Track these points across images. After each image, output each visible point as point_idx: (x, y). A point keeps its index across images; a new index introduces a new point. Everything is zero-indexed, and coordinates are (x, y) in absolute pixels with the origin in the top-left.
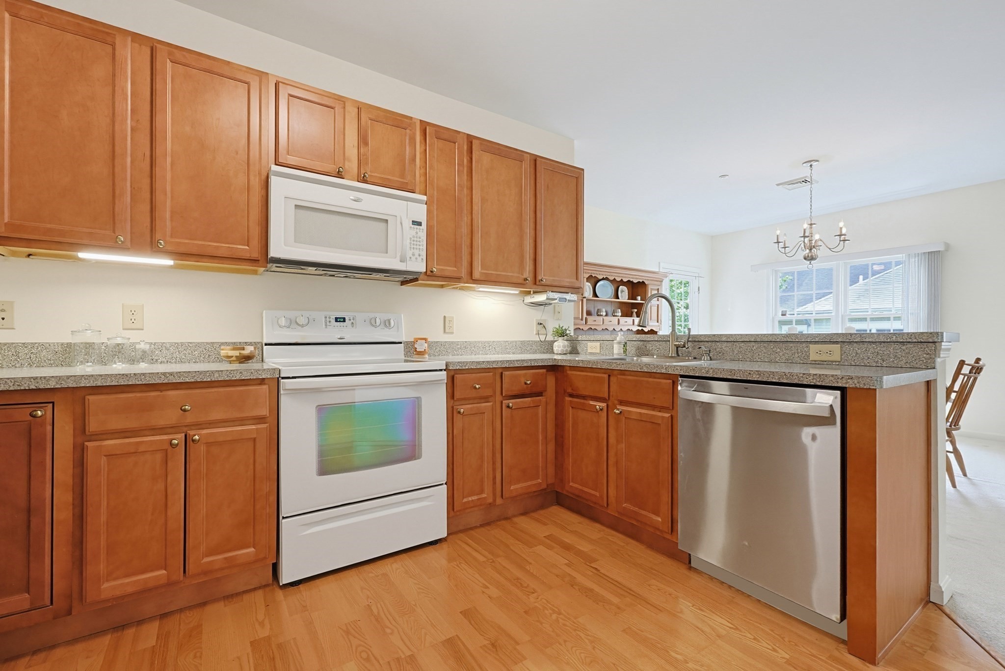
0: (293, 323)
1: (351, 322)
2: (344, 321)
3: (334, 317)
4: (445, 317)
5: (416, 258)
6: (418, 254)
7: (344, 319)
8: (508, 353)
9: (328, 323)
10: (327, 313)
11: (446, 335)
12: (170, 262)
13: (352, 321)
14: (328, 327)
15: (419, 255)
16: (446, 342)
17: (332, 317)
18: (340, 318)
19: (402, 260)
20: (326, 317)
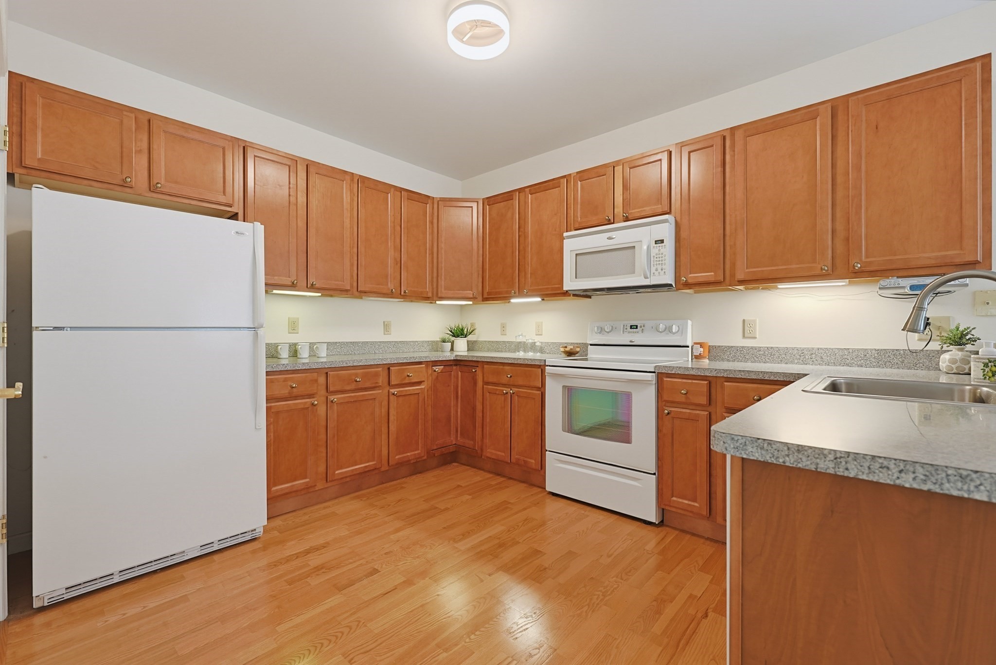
0: (601, 330)
1: (641, 329)
2: (637, 328)
3: (630, 325)
4: (744, 321)
5: (659, 273)
6: (660, 269)
7: (637, 326)
8: (848, 365)
9: (625, 330)
10: (626, 322)
11: (745, 340)
12: (539, 299)
13: (643, 328)
14: (625, 333)
15: (662, 270)
16: (743, 347)
17: (628, 325)
18: (634, 326)
19: (646, 277)
20: (624, 326)
